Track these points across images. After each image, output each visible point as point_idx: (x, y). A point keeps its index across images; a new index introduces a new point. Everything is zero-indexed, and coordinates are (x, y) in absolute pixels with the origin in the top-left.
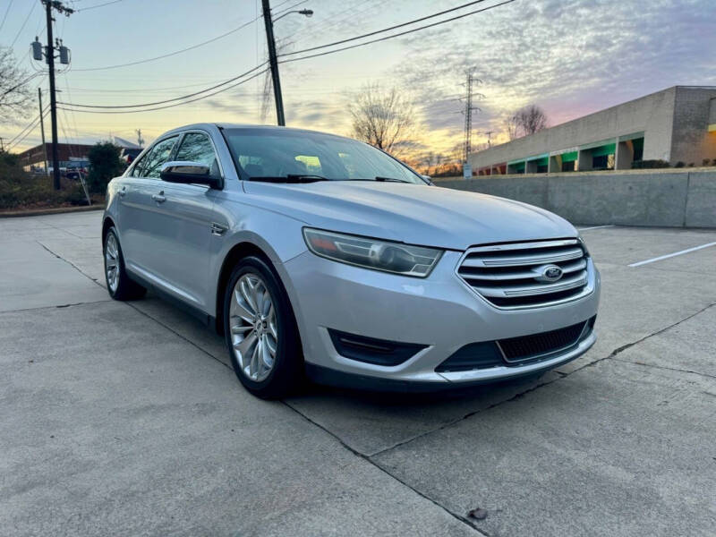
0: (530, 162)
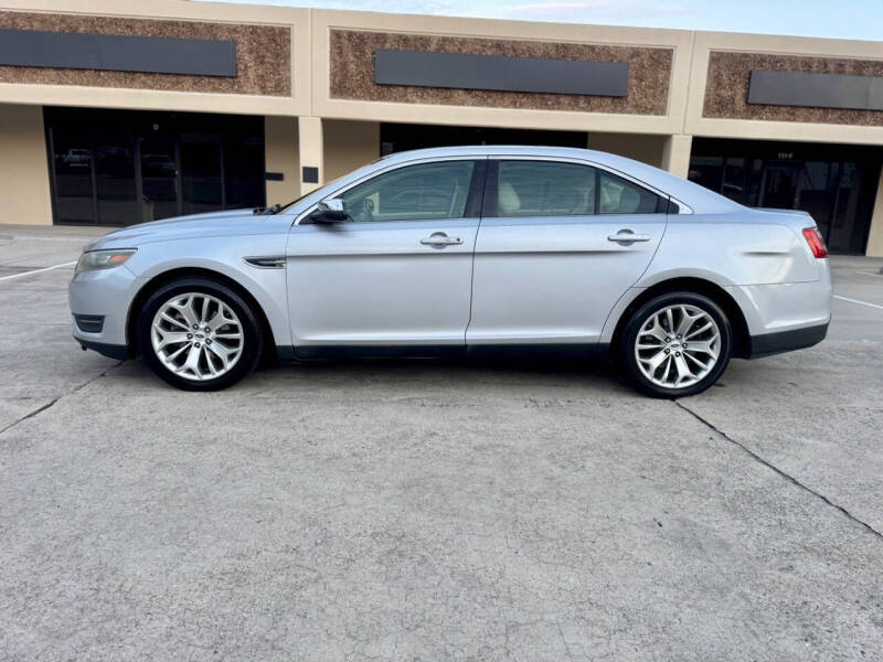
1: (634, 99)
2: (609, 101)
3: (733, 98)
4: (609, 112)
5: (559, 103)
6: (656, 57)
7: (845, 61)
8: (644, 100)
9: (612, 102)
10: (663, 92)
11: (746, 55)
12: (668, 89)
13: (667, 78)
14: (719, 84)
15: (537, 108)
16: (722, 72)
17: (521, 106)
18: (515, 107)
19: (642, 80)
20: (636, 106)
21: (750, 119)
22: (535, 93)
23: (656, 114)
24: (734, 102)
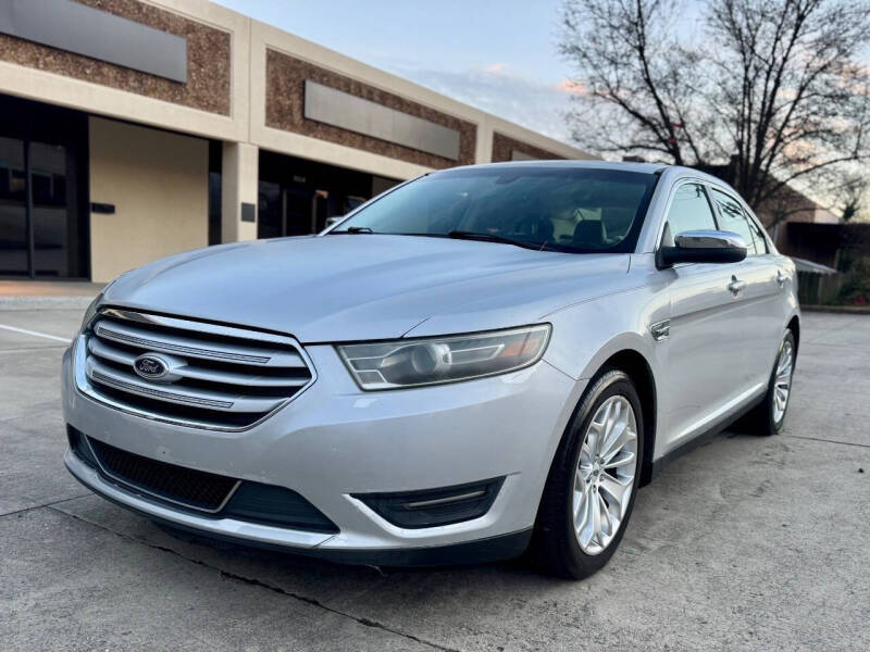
1: (194, 89)
2: (165, 85)
3: (291, 107)
4: (167, 100)
5: (101, 74)
6: (213, 38)
7: (375, 89)
8: (205, 91)
9: (170, 88)
10: (223, 86)
11: (299, 62)
12: (229, 83)
13: (227, 68)
14: (278, 89)
15: (71, 75)
16: (279, 75)
17: (46, 67)
18: (37, 67)
19: (201, 66)
20: (197, 98)
21: (307, 135)
22: (66, 52)
23: (220, 113)
24: (291, 114)
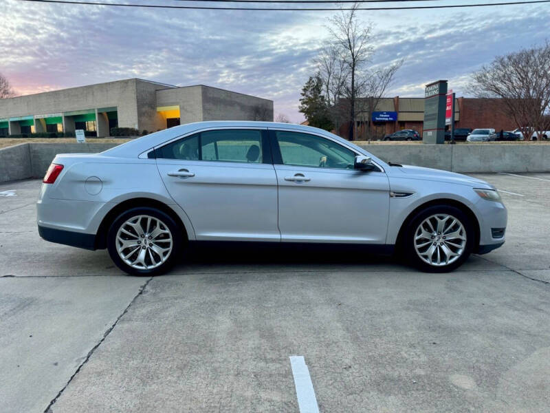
0: (12, 122)
